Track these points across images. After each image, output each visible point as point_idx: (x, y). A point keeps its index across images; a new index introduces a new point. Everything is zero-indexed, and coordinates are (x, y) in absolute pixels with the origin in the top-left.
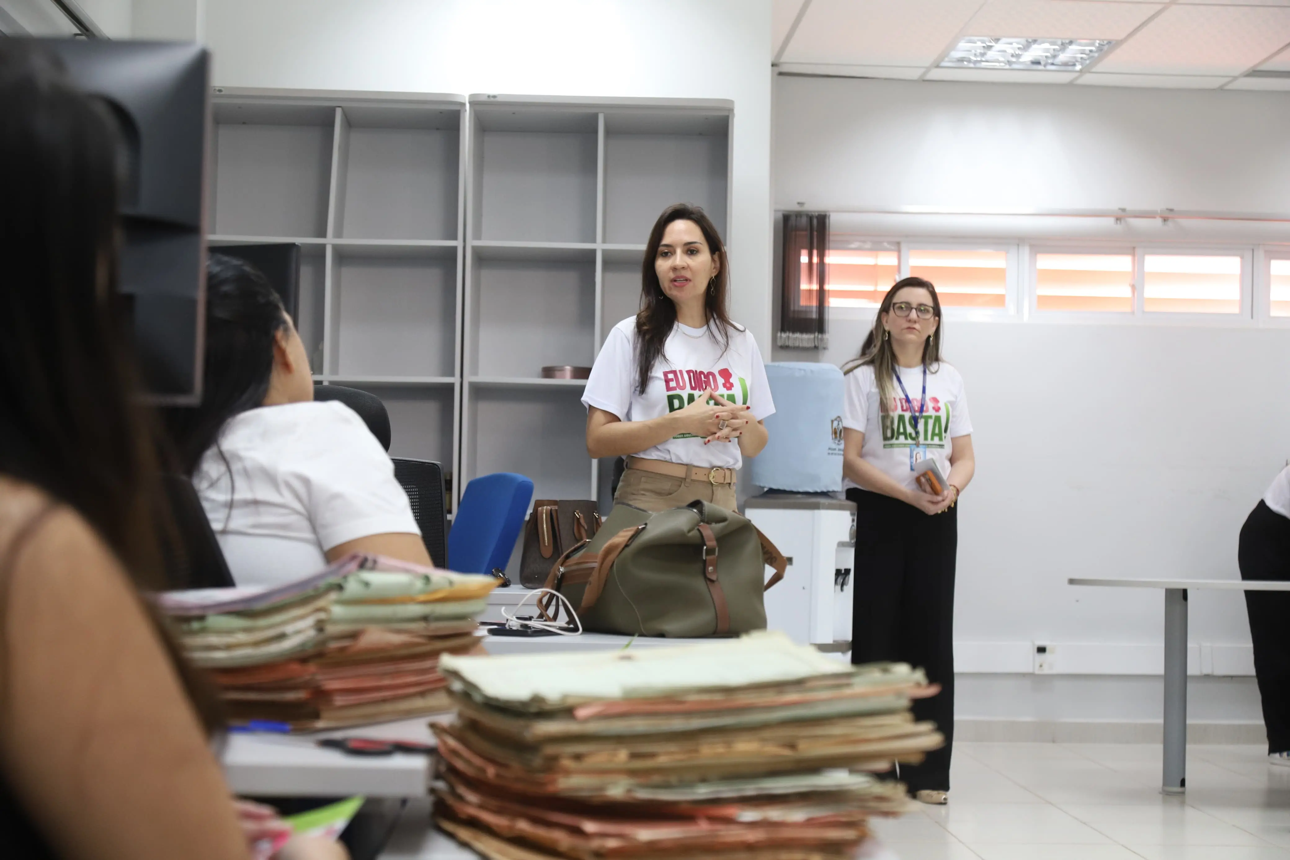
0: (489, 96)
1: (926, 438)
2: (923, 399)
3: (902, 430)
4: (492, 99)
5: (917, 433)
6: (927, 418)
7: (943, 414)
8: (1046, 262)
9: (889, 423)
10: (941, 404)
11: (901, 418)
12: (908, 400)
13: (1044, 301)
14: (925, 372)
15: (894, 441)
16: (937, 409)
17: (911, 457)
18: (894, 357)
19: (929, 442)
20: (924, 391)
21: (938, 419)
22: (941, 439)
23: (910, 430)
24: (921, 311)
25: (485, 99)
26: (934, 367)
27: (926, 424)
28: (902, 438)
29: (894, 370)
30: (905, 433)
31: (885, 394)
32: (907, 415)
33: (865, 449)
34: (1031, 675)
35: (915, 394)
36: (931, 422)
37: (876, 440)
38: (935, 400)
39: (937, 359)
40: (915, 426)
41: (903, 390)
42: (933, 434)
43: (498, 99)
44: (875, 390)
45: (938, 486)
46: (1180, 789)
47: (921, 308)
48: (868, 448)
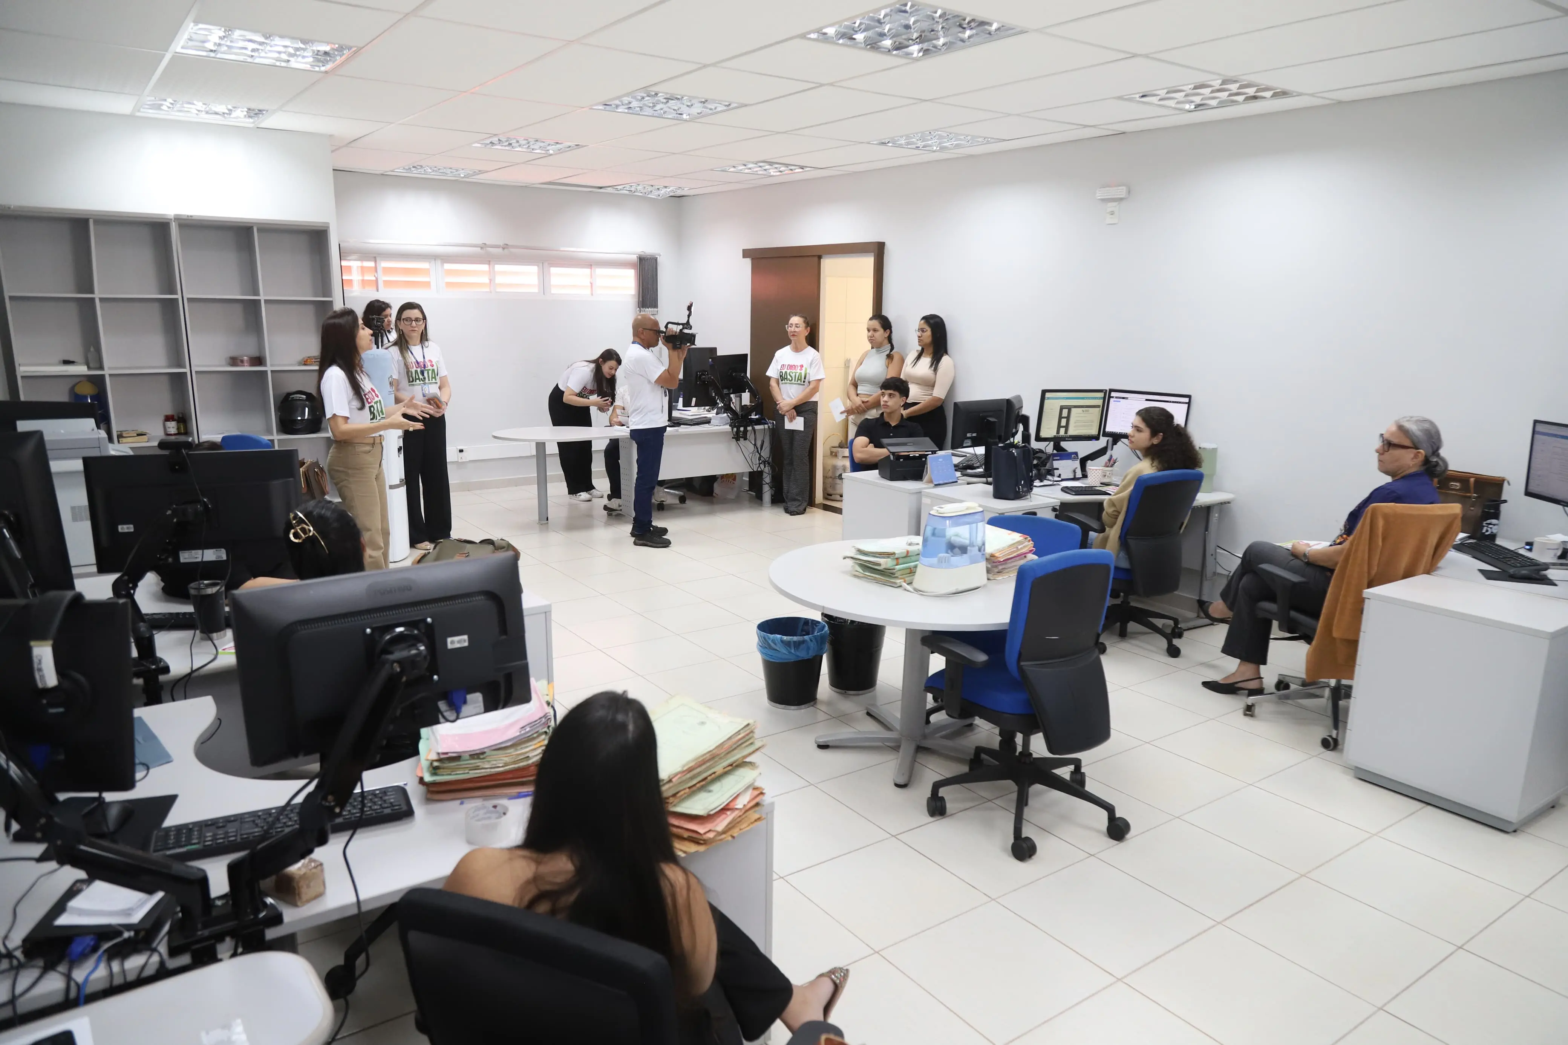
0: (188, 216)
1: (429, 380)
2: (424, 361)
3: (417, 377)
4: (190, 218)
5: (424, 378)
6: (428, 371)
7: (435, 368)
8: (447, 266)
9: (410, 374)
10: (434, 363)
11: (416, 371)
12: (418, 363)
13: (449, 285)
14: (422, 347)
15: (414, 383)
16: (432, 366)
17: (422, 390)
18: (407, 342)
19: (431, 382)
20: (424, 358)
21: (433, 370)
22: (436, 380)
23: (421, 377)
24: (417, 321)
25: (186, 217)
26: (426, 343)
27: (428, 373)
28: (418, 381)
29: (408, 348)
30: (419, 379)
31: (406, 360)
32: (419, 370)
33: (399, 387)
34: (457, 462)
35: (420, 359)
36: (430, 372)
37: (404, 382)
38: (430, 361)
39: (427, 340)
40: (423, 375)
41: (415, 358)
42: (432, 378)
43: (193, 218)
44: (401, 358)
45: (440, 405)
46: (546, 522)
47: (417, 320)
48: (401, 386)
